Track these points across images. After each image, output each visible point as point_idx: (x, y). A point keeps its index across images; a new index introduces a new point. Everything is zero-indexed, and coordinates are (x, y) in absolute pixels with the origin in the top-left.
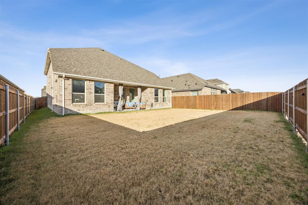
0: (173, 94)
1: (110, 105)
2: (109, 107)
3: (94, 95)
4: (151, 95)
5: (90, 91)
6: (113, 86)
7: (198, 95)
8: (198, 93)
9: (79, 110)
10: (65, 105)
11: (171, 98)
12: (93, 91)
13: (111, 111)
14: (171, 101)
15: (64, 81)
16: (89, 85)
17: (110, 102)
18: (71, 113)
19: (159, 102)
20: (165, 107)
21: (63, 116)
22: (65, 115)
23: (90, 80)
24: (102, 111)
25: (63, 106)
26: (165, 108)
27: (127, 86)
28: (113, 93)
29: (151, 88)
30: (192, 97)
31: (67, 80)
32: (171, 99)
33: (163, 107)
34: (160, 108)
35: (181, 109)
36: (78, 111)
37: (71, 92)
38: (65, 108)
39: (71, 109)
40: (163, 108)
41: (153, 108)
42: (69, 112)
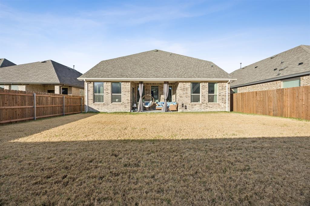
0: (247, 89)
1: (127, 104)
2: (125, 107)
3: (110, 95)
4: (185, 92)
5: (107, 92)
6: (130, 85)
7: (300, 86)
8: (300, 83)
9: (99, 109)
10: (88, 104)
11: (227, 96)
12: (110, 91)
13: (127, 111)
14: (227, 100)
15: (88, 84)
16: (107, 86)
17: (127, 102)
18: (93, 111)
19: (201, 102)
20: (214, 110)
21: (86, 113)
22: (88, 112)
23: (107, 82)
24: (118, 111)
25: (87, 105)
26: (212, 111)
27: (147, 84)
28: (130, 92)
29: (185, 83)
30: (275, 92)
31: (90, 83)
32: (227, 98)
33: (208, 110)
34: (203, 110)
35: (252, 116)
36: (97, 110)
37: (92, 93)
38: (88, 107)
39: (93, 108)
40: (210, 111)
41: (188, 110)
42: (91, 110)
